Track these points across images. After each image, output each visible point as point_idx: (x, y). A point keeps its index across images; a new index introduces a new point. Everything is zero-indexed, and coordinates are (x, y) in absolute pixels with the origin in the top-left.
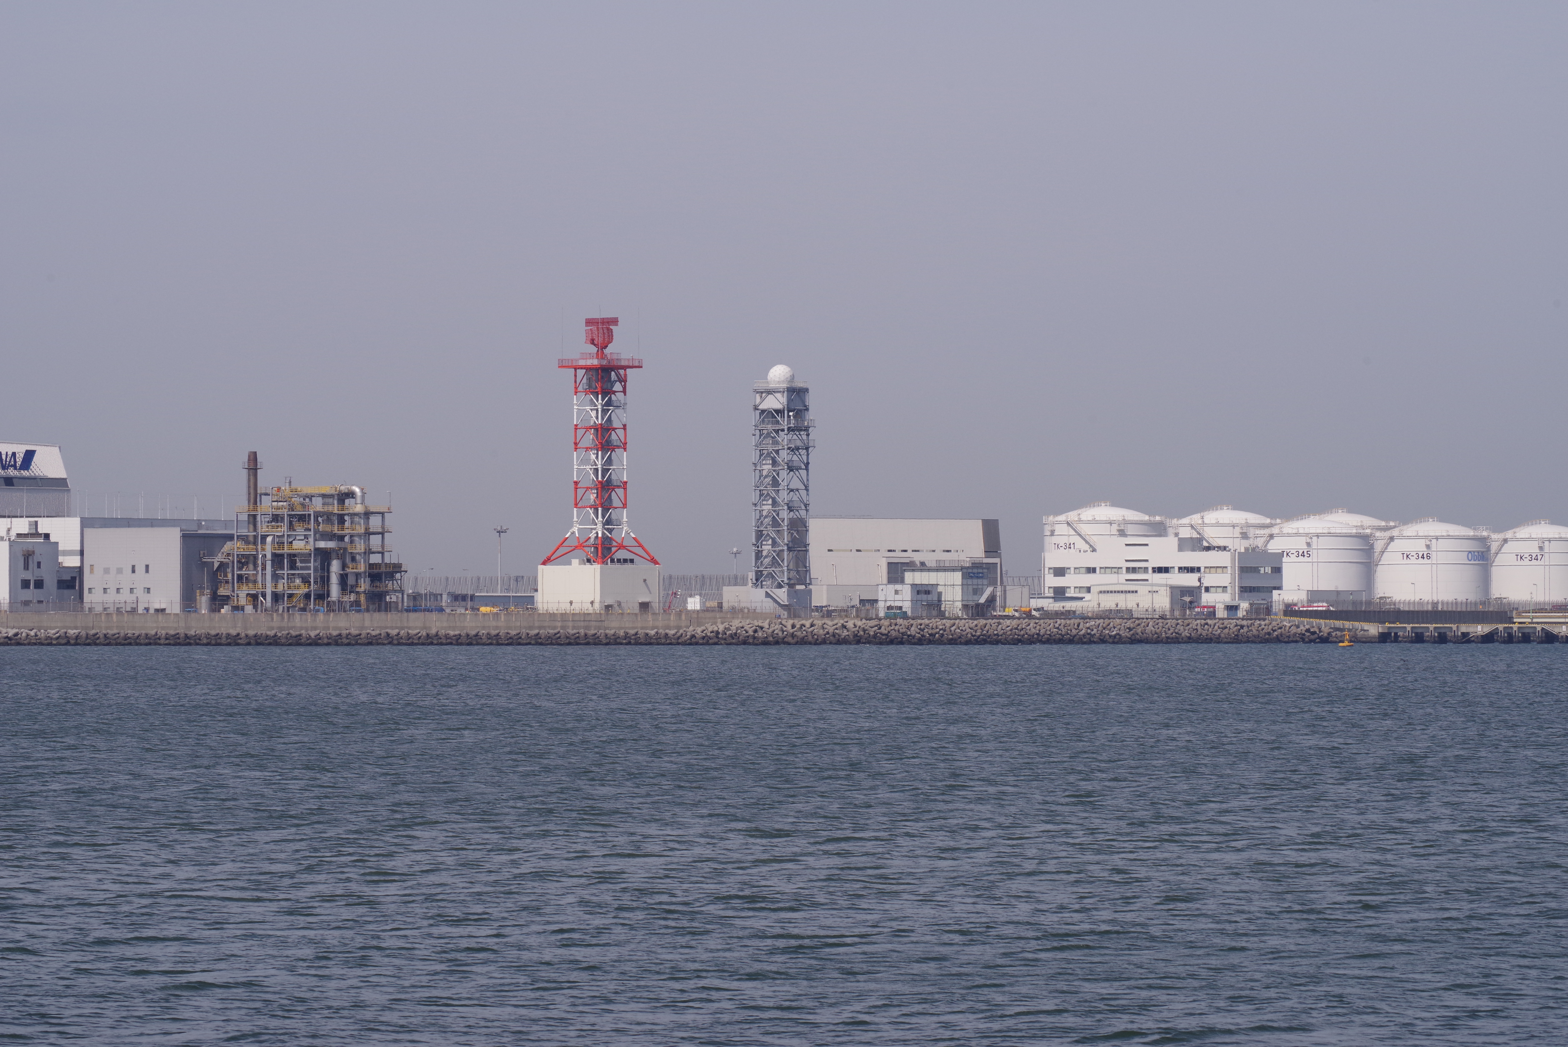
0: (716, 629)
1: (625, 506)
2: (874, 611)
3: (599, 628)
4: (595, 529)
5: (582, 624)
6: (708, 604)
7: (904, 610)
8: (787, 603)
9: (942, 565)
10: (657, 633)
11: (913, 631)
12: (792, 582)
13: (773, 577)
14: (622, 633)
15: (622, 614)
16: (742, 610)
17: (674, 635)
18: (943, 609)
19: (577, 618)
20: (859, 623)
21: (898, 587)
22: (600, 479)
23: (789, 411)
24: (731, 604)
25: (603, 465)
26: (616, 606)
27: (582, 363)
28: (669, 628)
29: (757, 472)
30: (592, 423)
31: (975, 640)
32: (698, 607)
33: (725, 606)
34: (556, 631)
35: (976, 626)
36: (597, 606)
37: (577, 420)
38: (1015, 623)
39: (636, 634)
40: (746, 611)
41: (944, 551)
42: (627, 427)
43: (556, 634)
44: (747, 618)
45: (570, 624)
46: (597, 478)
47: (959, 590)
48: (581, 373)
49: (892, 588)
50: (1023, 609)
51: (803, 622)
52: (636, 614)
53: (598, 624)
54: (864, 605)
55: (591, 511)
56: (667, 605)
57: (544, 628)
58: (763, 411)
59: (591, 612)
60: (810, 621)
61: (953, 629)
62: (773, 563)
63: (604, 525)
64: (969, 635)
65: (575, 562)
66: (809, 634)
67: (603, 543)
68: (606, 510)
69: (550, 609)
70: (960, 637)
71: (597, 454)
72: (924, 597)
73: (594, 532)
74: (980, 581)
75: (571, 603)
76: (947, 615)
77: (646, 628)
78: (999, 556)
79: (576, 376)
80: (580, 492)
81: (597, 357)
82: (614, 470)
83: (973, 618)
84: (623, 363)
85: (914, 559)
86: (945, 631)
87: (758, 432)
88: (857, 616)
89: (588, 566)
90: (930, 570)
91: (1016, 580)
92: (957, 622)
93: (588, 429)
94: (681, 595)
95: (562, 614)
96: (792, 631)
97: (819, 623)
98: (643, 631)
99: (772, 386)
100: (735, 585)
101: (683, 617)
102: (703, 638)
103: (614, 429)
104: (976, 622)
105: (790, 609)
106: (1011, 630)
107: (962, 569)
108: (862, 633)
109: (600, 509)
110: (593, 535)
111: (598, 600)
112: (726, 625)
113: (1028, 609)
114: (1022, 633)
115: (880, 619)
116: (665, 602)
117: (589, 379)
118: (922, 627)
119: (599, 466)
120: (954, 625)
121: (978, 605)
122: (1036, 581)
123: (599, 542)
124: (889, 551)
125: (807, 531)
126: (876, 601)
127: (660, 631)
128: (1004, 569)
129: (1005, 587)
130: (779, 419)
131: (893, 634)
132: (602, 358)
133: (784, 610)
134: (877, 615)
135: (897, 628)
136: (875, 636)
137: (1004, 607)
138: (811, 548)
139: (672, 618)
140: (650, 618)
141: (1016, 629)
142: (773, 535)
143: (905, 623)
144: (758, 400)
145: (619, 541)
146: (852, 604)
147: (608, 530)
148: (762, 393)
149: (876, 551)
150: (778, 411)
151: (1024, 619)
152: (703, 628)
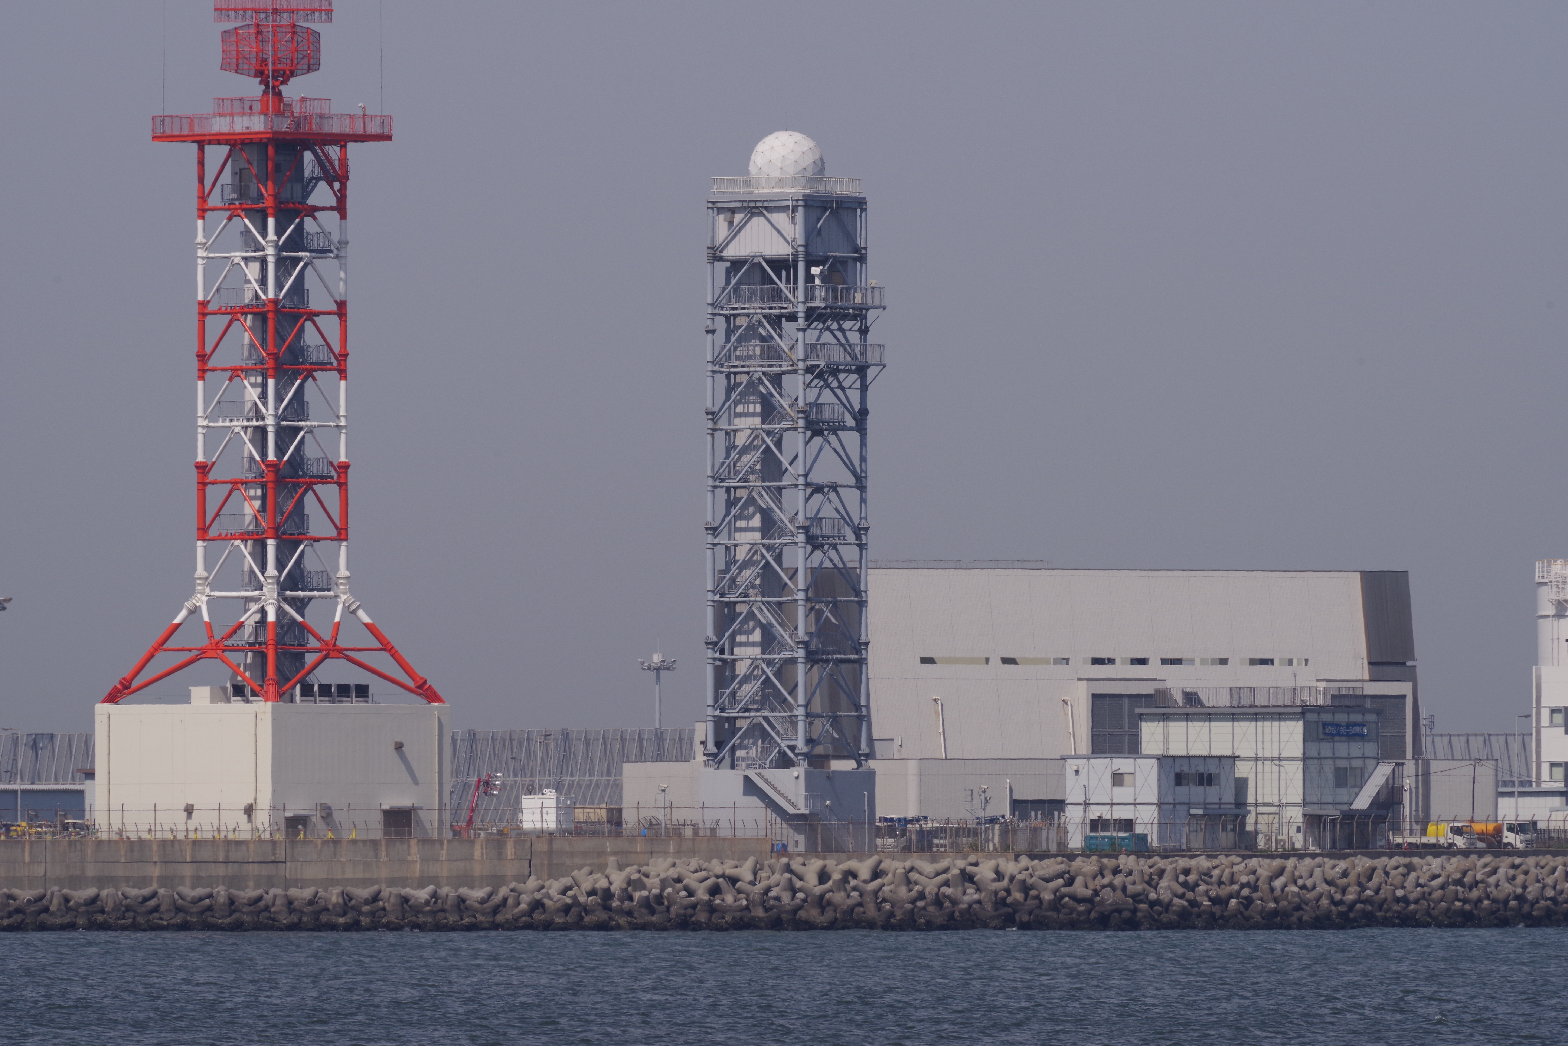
0: (603, 883)
1: (342, 534)
2: (1053, 834)
3: (270, 882)
4: (256, 600)
5: (221, 870)
6: (580, 814)
7: (1139, 830)
8: (804, 811)
9: (1247, 701)
10: (434, 895)
11: (1166, 889)
12: (819, 750)
13: (765, 735)
14: (334, 897)
15: (336, 842)
16: (676, 831)
17: (483, 901)
18: (1249, 828)
19: (205, 854)
20: (1010, 867)
21: (1123, 764)
22: (271, 456)
23: (809, 265)
24: (645, 814)
25: (279, 418)
26: (316, 819)
27: (220, 125)
28: (469, 881)
29: (720, 436)
30: (248, 298)
31: (1341, 914)
32: (551, 823)
33: (629, 817)
34: (146, 891)
35: (1345, 874)
36: (262, 818)
37: (206, 290)
38: (1454, 865)
39: (375, 898)
40: (688, 832)
41: (1253, 662)
42: (350, 310)
43: (146, 899)
44: (693, 852)
45: (187, 871)
46: (264, 453)
47: (1294, 772)
48: (216, 154)
49: (1103, 766)
50: (1478, 827)
51: (853, 864)
52: (375, 843)
53: (265, 870)
54: (1024, 817)
55: (245, 549)
56: (464, 815)
57: (112, 880)
58: (736, 264)
59: (245, 836)
60: (870, 862)
61: (1278, 883)
62: (765, 697)
63: (283, 587)
64: (1325, 902)
65: (201, 694)
66: (868, 899)
67: (279, 642)
68: (287, 546)
69: (130, 827)
70: (1298, 908)
71: (264, 386)
72: (1197, 792)
73: (254, 607)
74: (1356, 748)
75: (189, 810)
76: (1261, 844)
77: (403, 882)
78: (1411, 676)
79: (201, 163)
80: (213, 495)
81: (264, 112)
82: (310, 431)
83: (1335, 854)
84: (336, 127)
85: (1168, 685)
86: (1255, 888)
87: (720, 324)
88: (1005, 848)
89: (237, 705)
90: (1211, 715)
91: (1458, 744)
92: (1290, 863)
93: (235, 313)
94: (503, 785)
95: (163, 843)
96: (818, 890)
97: (895, 866)
98: (395, 890)
99: (762, 191)
100: (659, 758)
101: (510, 850)
102: (566, 909)
103: (312, 316)
104: (1342, 865)
105: (812, 829)
106: (1443, 887)
107: (1304, 712)
108: (1018, 896)
109: (271, 544)
110: (250, 618)
111: (265, 801)
112: (631, 872)
113: (1491, 827)
114: (1475, 894)
115: (1071, 857)
116: (458, 808)
117: (240, 174)
118: (1192, 878)
119: (270, 421)
120: (1281, 872)
121: (1349, 817)
122: (1515, 746)
123: (268, 636)
124: (1097, 661)
125: (862, 604)
126: (1060, 805)
127: (445, 890)
128: (1423, 713)
129: (1427, 763)
130: (782, 285)
131: (1108, 896)
132: (279, 113)
133: (797, 830)
134: (1062, 844)
135: (1118, 880)
136: (1057, 904)
137: (1424, 821)
138: (873, 655)
139: (477, 853)
140: (414, 851)
141: (1459, 882)
142: (766, 616)
143: (1143, 866)
144: (722, 231)
145: (327, 636)
146: (990, 813)
147: (292, 602)
148: (733, 211)
149: (1057, 661)
150: (779, 264)
151: (1481, 854)
152: (566, 881)
